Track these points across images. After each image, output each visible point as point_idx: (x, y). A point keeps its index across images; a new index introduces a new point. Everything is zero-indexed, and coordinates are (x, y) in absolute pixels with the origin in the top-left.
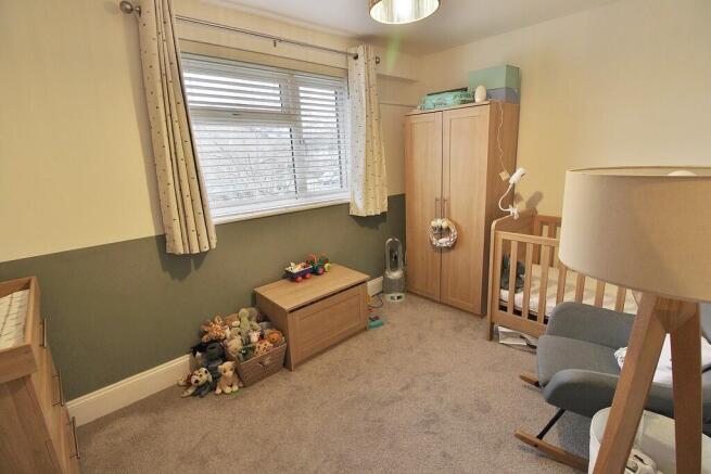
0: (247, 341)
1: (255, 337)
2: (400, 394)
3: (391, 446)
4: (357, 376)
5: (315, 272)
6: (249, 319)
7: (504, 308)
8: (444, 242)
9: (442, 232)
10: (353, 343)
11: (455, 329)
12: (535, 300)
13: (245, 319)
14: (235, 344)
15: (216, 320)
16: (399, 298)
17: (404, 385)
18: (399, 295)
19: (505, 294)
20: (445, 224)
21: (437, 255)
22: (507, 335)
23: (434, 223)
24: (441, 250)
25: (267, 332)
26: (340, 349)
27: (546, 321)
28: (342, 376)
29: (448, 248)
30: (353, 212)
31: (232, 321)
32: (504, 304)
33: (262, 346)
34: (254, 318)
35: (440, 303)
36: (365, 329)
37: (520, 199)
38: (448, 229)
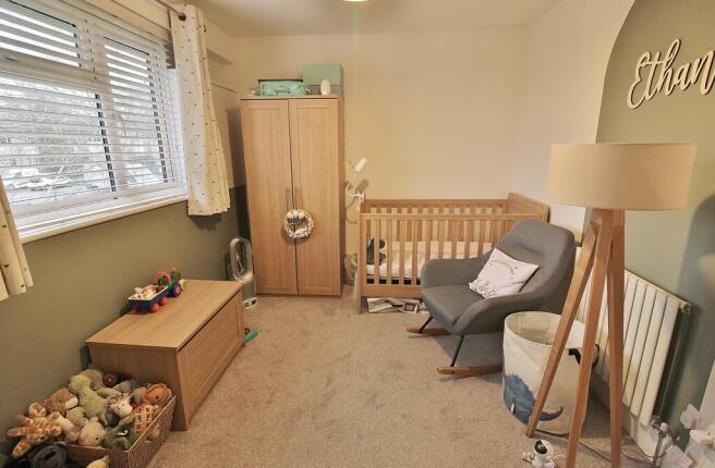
0: (113, 420)
1: (124, 407)
2: (329, 389)
3: (360, 437)
4: (273, 394)
5: (172, 294)
6: (92, 387)
7: (370, 281)
8: (301, 232)
9: (297, 223)
10: (239, 364)
11: (326, 313)
12: (396, 267)
13: (88, 391)
14: (92, 432)
15: (32, 410)
16: (253, 302)
17: (325, 380)
18: (253, 299)
19: (371, 268)
20: (301, 215)
21: (291, 247)
22: (375, 303)
23: (290, 215)
24: (296, 241)
25: (140, 392)
26: (229, 377)
27: (418, 282)
28: (256, 404)
29: (304, 239)
30: (193, 211)
31: (62, 401)
32: (370, 277)
33: (144, 413)
34: (99, 383)
35: (299, 295)
36: (243, 346)
37: (350, 187)
38: (304, 220)
